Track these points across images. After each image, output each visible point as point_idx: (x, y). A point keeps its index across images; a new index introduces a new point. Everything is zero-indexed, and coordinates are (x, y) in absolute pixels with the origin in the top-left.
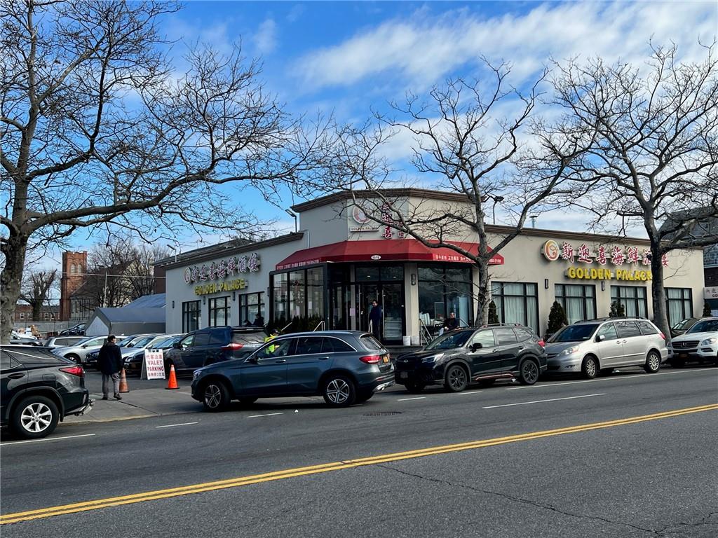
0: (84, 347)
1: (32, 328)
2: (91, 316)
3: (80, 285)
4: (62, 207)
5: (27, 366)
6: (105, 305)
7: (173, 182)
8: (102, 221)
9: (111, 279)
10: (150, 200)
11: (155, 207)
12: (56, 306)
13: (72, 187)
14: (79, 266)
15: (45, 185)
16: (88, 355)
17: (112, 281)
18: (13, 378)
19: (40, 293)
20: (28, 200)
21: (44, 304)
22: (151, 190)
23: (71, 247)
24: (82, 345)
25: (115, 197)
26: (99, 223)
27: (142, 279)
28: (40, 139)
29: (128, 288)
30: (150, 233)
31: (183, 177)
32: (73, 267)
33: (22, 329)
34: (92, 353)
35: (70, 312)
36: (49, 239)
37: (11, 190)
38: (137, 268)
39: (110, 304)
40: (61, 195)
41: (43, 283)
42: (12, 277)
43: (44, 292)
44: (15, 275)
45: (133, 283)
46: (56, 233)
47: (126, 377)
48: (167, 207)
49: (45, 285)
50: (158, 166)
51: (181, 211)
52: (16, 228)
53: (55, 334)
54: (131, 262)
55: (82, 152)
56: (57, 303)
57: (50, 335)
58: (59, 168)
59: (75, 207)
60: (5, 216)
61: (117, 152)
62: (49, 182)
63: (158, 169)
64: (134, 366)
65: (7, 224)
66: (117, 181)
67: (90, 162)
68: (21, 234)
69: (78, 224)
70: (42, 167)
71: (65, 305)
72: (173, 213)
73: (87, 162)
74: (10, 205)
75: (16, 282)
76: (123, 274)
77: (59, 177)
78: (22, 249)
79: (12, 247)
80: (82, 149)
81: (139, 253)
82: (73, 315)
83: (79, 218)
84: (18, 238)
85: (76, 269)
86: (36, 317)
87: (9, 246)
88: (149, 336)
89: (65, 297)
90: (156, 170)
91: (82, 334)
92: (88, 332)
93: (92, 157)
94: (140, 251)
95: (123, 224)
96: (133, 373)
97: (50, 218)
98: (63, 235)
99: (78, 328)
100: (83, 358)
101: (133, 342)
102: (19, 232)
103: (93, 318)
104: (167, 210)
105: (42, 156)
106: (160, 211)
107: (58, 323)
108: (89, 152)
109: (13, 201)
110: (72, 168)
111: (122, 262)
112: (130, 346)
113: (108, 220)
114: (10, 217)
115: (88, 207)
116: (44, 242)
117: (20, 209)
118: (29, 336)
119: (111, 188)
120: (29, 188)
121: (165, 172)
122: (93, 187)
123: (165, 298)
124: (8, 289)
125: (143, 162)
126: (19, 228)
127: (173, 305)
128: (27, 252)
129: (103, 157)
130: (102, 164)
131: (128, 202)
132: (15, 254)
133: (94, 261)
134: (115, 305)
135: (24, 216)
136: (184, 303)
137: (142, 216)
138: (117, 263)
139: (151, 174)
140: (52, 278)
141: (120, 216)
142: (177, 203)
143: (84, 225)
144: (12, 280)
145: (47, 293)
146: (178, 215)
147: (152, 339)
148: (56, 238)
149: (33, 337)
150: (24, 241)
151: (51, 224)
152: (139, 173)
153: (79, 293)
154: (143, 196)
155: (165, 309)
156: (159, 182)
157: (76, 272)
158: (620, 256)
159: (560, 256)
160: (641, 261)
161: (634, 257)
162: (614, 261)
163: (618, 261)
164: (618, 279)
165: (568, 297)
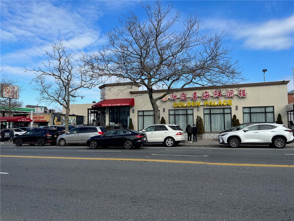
158: (207, 95)
159: (169, 99)
160: (225, 96)
161: (218, 94)
162: (203, 97)
163: (206, 98)
164: (205, 105)
165: (177, 115)
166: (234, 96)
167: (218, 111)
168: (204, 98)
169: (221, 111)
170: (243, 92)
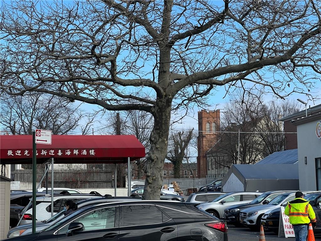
0: (222, 203)
1: (174, 185)
2: (226, 173)
3: (215, 143)
4: (199, 68)
5: (176, 221)
6: (238, 162)
7: (306, 34)
8: (237, 80)
9: (243, 136)
10: (282, 54)
11: (287, 62)
12: (194, 164)
13: (208, 48)
14: (213, 125)
15: (185, 48)
16: (226, 211)
17: (244, 138)
18: (164, 232)
19: (180, 151)
20: (171, 63)
21: (183, 162)
22: (282, 44)
23: (209, 106)
24: (220, 201)
25: (248, 54)
26: (234, 82)
27: (272, 135)
28: (179, 5)
29: (260, 144)
30: (283, 88)
31: (316, 28)
32: (208, 125)
33: (166, 186)
34: (230, 209)
35: (207, 169)
36: (190, 99)
37: (156, 55)
38: (267, 125)
39: (243, 161)
40: (199, 57)
41: (182, 141)
42: (160, 137)
43: (183, 150)
44: (162, 135)
45: (263, 140)
46: (195, 93)
47: (265, 234)
48: (299, 61)
49: (183, 144)
50: (290, 19)
51: (313, 64)
52: (162, 91)
53: (195, 191)
54: (260, 119)
55: (218, 14)
56: (194, 160)
57: (191, 192)
58: (198, 30)
59: (212, 67)
60: (152, 80)
61: (251, 9)
62: (189, 44)
63: (289, 22)
64: (271, 223)
65: (155, 87)
66: (250, 37)
67: (225, 21)
68: (166, 96)
69: (215, 84)
70: (182, 31)
71: (201, 163)
72: (306, 66)
73: (223, 22)
74: (156, 69)
75: (163, 141)
76: (254, 130)
77: (198, 39)
78: (168, 110)
79: (159, 108)
80: (217, 10)
81: (269, 109)
82: (209, 172)
83: (215, 78)
84: (164, 100)
85: (211, 127)
86: (176, 174)
87: (157, 108)
88: (284, 192)
89: (201, 155)
90: (288, 23)
91: (219, 190)
92: (224, 189)
93: (227, 17)
94: (269, 106)
95: (256, 80)
96: (270, 230)
97: (190, 79)
98: (202, 95)
99: (215, 184)
100: (222, 214)
101: (268, 199)
102: (164, 94)
103: (229, 174)
104: (300, 63)
105: (182, 20)
106: (292, 65)
107: (197, 180)
108: (224, 13)
109: (158, 65)
110: (208, 29)
111: (252, 118)
112: (265, 203)
113: (242, 77)
114: (156, 81)
115: (224, 66)
116: (185, 103)
117: (165, 72)
118: (172, 192)
119: (244, 46)
120: (171, 52)
121: (297, 25)
122: (228, 47)
123: (297, 154)
124: (157, 148)
125: (274, 17)
126: (165, 90)
127: (306, 161)
128: (172, 112)
129: (236, 16)
130: (236, 23)
131: (261, 59)
132: (162, 115)
133: (227, 119)
134: (247, 162)
135: (168, 78)
136: (316, 159)
137: (274, 71)
138: (248, 120)
139: (282, 28)
140: (190, 137)
141: (253, 73)
142: (309, 55)
143: (221, 84)
144: (160, 140)
145: (185, 151)
146: (311, 68)
147: (287, 196)
148: (196, 98)
149: (175, 193)
150: (169, 102)
151: (191, 85)
152: (271, 28)
153: (214, 150)
154: (275, 51)
155: (297, 165)
156: (292, 35)
157: (210, 130)
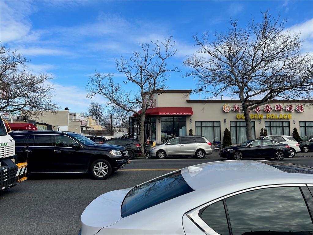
158: (269, 109)
159: (232, 110)
160: (285, 110)
161: (279, 108)
162: (265, 110)
163: (268, 111)
164: (268, 118)
165: (238, 126)
166: (293, 111)
167: (277, 124)
168: (267, 111)
169: (280, 124)
170: (301, 108)
